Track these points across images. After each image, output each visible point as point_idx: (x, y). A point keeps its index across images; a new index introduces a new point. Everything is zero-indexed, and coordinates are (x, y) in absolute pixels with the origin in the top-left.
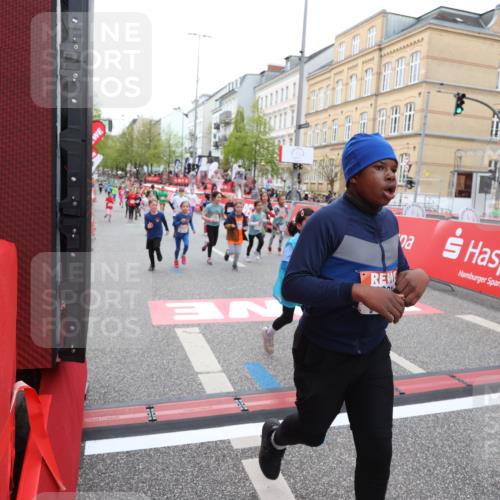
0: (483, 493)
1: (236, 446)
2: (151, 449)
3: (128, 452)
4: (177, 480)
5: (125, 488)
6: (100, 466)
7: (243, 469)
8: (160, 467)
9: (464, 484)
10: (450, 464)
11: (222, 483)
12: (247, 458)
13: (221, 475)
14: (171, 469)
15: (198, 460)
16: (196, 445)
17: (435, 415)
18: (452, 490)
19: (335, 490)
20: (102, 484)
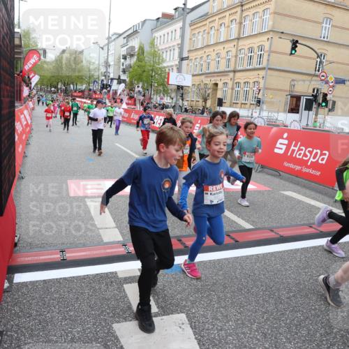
0: (281, 303)
1: (121, 275)
2: (61, 278)
3: (44, 281)
4: (77, 298)
5: (41, 304)
6: (24, 290)
7: (124, 290)
8: (66, 290)
9: (269, 298)
10: (262, 286)
11: (109, 300)
12: (127, 283)
13: (108, 294)
14: (74, 291)
15: (93, 285)
16: (93, 275)
17: (257, 255)
18: (261, 302)
19: (184, 303)
20: (24, 301)
